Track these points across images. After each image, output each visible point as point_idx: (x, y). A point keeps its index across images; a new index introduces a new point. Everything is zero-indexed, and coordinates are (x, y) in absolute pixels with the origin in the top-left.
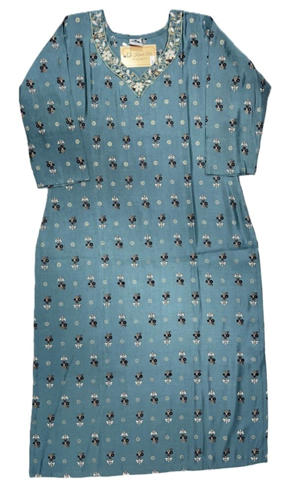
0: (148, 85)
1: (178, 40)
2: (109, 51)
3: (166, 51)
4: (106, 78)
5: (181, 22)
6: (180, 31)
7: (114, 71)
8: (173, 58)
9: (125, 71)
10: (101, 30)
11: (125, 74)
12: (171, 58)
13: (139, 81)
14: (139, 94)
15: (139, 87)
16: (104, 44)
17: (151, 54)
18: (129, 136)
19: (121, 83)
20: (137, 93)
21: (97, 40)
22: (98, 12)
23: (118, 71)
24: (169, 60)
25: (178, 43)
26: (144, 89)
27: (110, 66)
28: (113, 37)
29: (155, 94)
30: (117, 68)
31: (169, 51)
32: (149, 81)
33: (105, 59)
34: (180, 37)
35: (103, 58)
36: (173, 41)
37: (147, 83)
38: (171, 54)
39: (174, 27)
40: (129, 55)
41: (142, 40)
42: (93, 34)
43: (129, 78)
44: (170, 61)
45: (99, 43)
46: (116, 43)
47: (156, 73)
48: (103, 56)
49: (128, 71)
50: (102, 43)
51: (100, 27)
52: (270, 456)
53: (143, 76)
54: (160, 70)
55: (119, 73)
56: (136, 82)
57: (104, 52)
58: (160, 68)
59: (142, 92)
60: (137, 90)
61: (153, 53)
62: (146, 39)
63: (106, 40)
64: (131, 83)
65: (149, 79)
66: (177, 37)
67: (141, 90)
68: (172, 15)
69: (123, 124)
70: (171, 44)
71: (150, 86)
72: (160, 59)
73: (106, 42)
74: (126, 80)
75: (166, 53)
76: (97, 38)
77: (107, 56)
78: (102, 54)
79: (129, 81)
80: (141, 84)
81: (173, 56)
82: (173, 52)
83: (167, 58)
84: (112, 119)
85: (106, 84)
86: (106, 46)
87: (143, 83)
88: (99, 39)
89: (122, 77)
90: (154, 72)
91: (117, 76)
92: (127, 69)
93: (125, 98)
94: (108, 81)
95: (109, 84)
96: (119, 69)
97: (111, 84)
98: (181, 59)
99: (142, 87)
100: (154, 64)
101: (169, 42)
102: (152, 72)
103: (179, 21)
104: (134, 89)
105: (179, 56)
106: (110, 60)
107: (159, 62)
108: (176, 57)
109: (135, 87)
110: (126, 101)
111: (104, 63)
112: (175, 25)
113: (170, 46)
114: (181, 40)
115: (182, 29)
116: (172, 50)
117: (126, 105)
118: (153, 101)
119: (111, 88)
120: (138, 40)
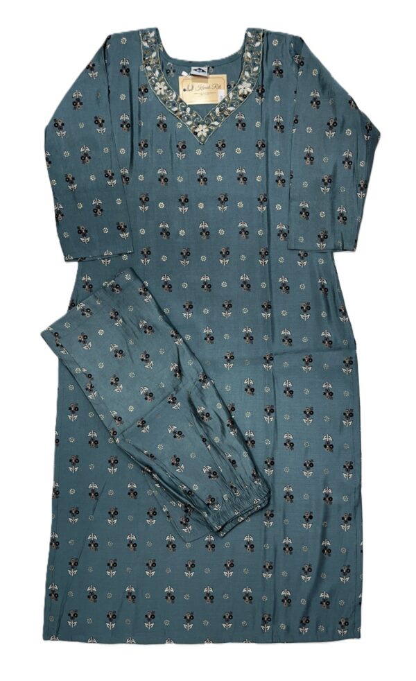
0: (214, 128)
1: (256, 69)
2: (163, 83)
3: (240, 83)
4: (159, 118)
5: (260, 45)
6: (259, 57)
7: (170, 109)
8: (248, 93)
9: (185, 110)
10: (154, 55)
11: (183, 114)
12: (246, 93)
13: (203, 124)
14: (202, 140)
15: (202, 130)
16: (157, 73)
17: (220, 87)
18: (187, 196)
19: (179, 125)
20: (200, 138)
21: (149, 68)
22: (151, 30)
23: (175, 109)
25: (256, 72)
26: (208, 134)
27: (165, 102)
28: (169, 63)
29: (224, 141)
30: (174, 105)
31: (244, 83)
32: (216, 123)
33: (158, 93)
34: (259, 65)
35: (156, 91)
36: (249, 71)
37: (213, 125)
38: (245, 88)
39: (251, 52)
40: (190, 88)
41: (209, 68)
42: (144, 59)
43: (189, 119)
44: (244, 96)
45: (150, 71)
46: (174, 71)
47: (227, 113)
48: (156, 88)
49: (188, 110)
50: (154, 72)
51: (153, 51)
52: (364, 629)
53: (208, 116)
54: (231, 109)
55: (176, 112)
56: (199, 124)
57: (158, 84)
58: (232, 105)
59: (205, 138)
60: (199, 135)
61: (222, 87)
62: (213, 67)
63: (160, 68)
64: (192, 125)
65: (215, 120)
66: (255, 65)
67: (205, 135)
68: (250, 34)
69: (180, 179)
70: (247, 74)
71: (217, 129)
72: (231, 95)
73: (160, 71)
74: (185, 122)
75: (239, 87)
76: (149, 65)
77: (161, 89)
78: (154, 86)
79: (189, 123)
80: (205, 126)
81: (251, 91)
82: (249, 85)
83: (240, 92)
84: (165, 173)
85: (158, 125)
86: (160, 76)
87: (208, 125)
88: (151, 66)
89: (181, 117)
90: (223, 110)
91: (173, 115)
92: (187, 107)
93: (183, 145)
94: (161, 122)
95: (163, 126)
96: (176, 106)
97: (165, 126)
98: (260, 94)
99: (207, 130)
100: (224, 101)
101: (244, 71)
102: (220, 111)
103: (257, 44)
104: (196, 133)
105: (257, 91)
106: (165, 94)
107: (229, 98)
108: (253, 92)
109: (198, 130)
110: (184, 148)
111: (157, 98)
112: (252, 49)
113: (245, 76)
114: (260, 69)
115: (262, 54)
116: (248, 83)
117: (185, 154)
118: (220, 149)
119: (165, 131)
120: (202, 68)
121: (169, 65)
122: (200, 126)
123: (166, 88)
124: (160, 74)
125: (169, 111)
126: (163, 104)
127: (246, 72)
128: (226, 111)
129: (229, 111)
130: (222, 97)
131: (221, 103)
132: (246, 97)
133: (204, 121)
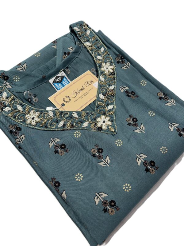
0: (112, 112)
1: (102, 49)
2: (32, 111)
3: (100, 66)
4: (51, 145)
5: (91, 32)
7: (56, 127)
8: (113, 69)
9: (71, 117)
10: (5, 95)
11: (73, 122)
12: (112, 71)
13: (99, 116)
14: (112, 129)
15: (103, 121)
16: (20, 108)
19: (77, 134)
20: (108, 130)
21: (7, 109)
23: (61, 123)
24: (112, 73)
25: (105, 51)
26: (111, 120)
27: (47, 127)
30: (57, 122)
31: (104, 65)
32: (110, 107)
33: (34, 123)
34: (103, 46)
35: (30, 124)
36: (99, 55)
37: (110, 110)
38: (107, 68)
39: (88, 41)
41: (64, 71)
43: (82, 122)
45: (12, 111)
46: (35, 96)
47: (111, 93)
48: (28, 122)
49: (75, 115)
50: (16, 109)
51: (1, 92)
53: (98, 107)
54: (112, 87)
55: (64, 125)
56: (95, 119)
57: (27, 117)
58: (110, 85)
59: (113, 126)
60: (104, 127)
62: (67, 68)
63: (19, 102)
64: (90, 124)
65: (108, 105)
66: (99, 48)
67: (110, 123)
70: (99, 57)
71: (115, 112)
72: (102, 78)
73: (21, 104)
74: (81, 127)
75: (103, 69)
76: (5, 106)
77: (33, 118)
78: (25, 121)
79: (86, 124)
80: (103, 117)
81: (112, 67)
82: (108, 64)
83: (106, 72)
84: (104, 195)
85: (56, 152)
86: (24, 109)
87: (104, 114)
88: (9, 106)
89: (72, 126)
90: (106, 93)
91: (64, 130)
92: (72, 114)
93: (98, 150)
94: (57, 146)
95: (61, 148)
96: (60, 121)
97: (63, 146)
98: (123, 62)
99: (108, 118)
100: (100, 86)
101: (96, 57)
102: (104, 96)
103: (88, 32)
104: (100, 129)
105: (118, 62)
106: (41, 120)
107: (102, 81)
108: (115, 66)
109: (99, 125)
110: (101, 152)
111: (35, 129)
112: (88, 38)
113: (100, 60)
114: (106, 48)
115: (97, 37)
116: (106, 63)
117: (108, 157)
118: (135, 125)
119: (67, 151)
121: (27, 94)
122: (98, 120)
123: (37, 114)
124: (24, 107)
125: (57, 130)
126: (45, 129)
127: (97, 57)
128: (109, 92)
129: (112, 90)
130: (96, 85)
131: (99, 89)
132: (114, 73)
133: (98, 113)
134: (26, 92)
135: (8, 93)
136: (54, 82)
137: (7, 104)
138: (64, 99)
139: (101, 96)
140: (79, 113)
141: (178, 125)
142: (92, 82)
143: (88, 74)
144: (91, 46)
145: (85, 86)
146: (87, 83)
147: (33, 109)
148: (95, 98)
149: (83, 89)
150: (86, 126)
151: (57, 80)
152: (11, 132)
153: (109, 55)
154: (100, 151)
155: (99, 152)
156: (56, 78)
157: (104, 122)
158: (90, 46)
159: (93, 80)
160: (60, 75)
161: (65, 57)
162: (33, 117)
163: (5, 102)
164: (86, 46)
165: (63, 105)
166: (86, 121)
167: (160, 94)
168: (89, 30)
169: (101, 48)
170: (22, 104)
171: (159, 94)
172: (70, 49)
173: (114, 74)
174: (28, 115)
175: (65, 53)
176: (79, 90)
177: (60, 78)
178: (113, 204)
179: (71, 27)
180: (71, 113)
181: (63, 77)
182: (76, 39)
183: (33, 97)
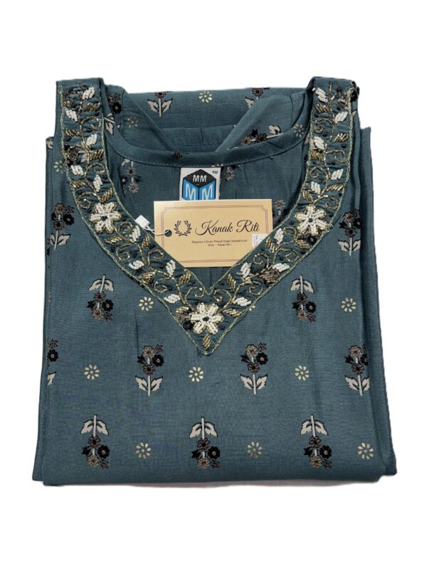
0: (236, 314)
1: (338, 174)
2: (112, 205)
3: (302, 207)
4: (95, 287)
5: (347, 119)
6: (345, 146)
7: (126, 264)
8: (320, 231)
9: (162, 266)
10: (92, 140)
11: (157, 276)
12: (314, 231)
13: (208, 302)
14: (207, 342)
16: (98, 183)
19: (145, 304)
20: (200, 337)
21: (77, 170)
22: (84, 84)
23: (138, 264)
24: (310, 236)
25: (339, 182)
26: (221, 327)
27: (113, 251)
29: (262, 346)
30: (135, 256)
31: (311, 208)
32: (242, 301)
33: (99, 228)
34: (344, 167)
35: (94, 224)
36: (321, 181)
37: (237, 307)
38: (311, 220)
39: (324, 135)
41: (222, 168)
42: (66, 149)
43: (171, 289)
44: (310, 239)
45: (82, 178)
46: (137, 180)
47: (267, 276)
48: (93, 217)
49: (171, 268)
50: (92, 180)
51: (90, 131)
53: (221, 284)
54: (280, 267)
55: (140, 271)
56: (197, 302)
57: (98, 206)
58: (281, 259)
59: (214, 338)
60: (198, 329)
62: (234, 167)
63: (105, 171)
64: (179, 304)
65: (241, 294)
66: (333, 166)
67: (213, 329)
68: (321, 94)
70: (316, 187)
71: (242, 318)
72: (279, 236)
73: (104, 178)
74: (162, 296)
75: (300, 216)
76: (79, 163)
77: (104, 218)
78: (90, 211)
79: (173, 298)
80: (213, 309)
81: (323, 225)
82: (321, 213)
83: (302, 227)
84: (103, 430)
85: (91, 305)
86: (103, 190)
87: (221, 305)
88: (83, 165)
89: (151, 282)
90: (259, 270)
91: (132, 278)
92: (168, 261)
93: (156, 357)
94: (100, 297)
95: (104, 305)
96: (140, 258)
97: (108, 306)
98: (351, 232)
99: (219, 318)
100: (262, 248)
101: (309, 182)
102: (251, 272)
103: (341, 117)
104: (189, 326)
105: (343, 225)
106: (114, 231)
107: (275, 241)
108: (331, 228)
109: (194, 317)
110: (158, 365)
111: (95, 238)
112: (328, 130)
113: (312, 193)
114: (348, 175)
115: (351, 139)
116: (318, 207)
117: (159, 381)
118: (254, 368)
119: (107, 317)
120: (206, 170)
121: (126, 166)
122: (202, 307)
123: (117, 215)
124: (105, 186)
125: (123, 269)
126: (108, 252)
127: (313, 183)
128: (267, 272)
129: (275, 273)
130: (257, 239)
131: (254, 252)
132: (315, 240)
133: (212, 295)
134: (127, 161)
135: (98, 140)
136: (189, 178)
137: (83, 161)
138: (179, 223)
139: (245, 270)
140: (179, 270)
141: (324, 432)
142: (256, 228)
143: (262, 207)
144: (321, 152)
145: (235, 227)
146: (243, 223)
147: (116, 201)
148: (231, 264)
149: (228, 229)
150: (171, 302)
151: (196, 178)
152: (54, 216)
153: (340, 195)
154: (158, 361)
155: (154, 361)
156: (196, 173)
157: (206, 319)
158: (317, 150)
159: (262, 226)
160: (209, 170)
161: (246, 142)
162: (105, 215)
163: (82, 154)
164: (312, 144)
165: (169, 233)
166: (178, 294)
167: (356, 352)
168: (346, 113)
169: (336, 169)
170: (107, 178)
171: (353, 350)
172: (272, 129)
173: (313, 244)
174: (101, 207)
175: (254, 133)
176: (217, 226)
177: (203, 178)
178: (104, 452)
179: (314, 82)
180: (168, 258)
181: (211, 179)
182: (302, 116)
183: (132, 179)
